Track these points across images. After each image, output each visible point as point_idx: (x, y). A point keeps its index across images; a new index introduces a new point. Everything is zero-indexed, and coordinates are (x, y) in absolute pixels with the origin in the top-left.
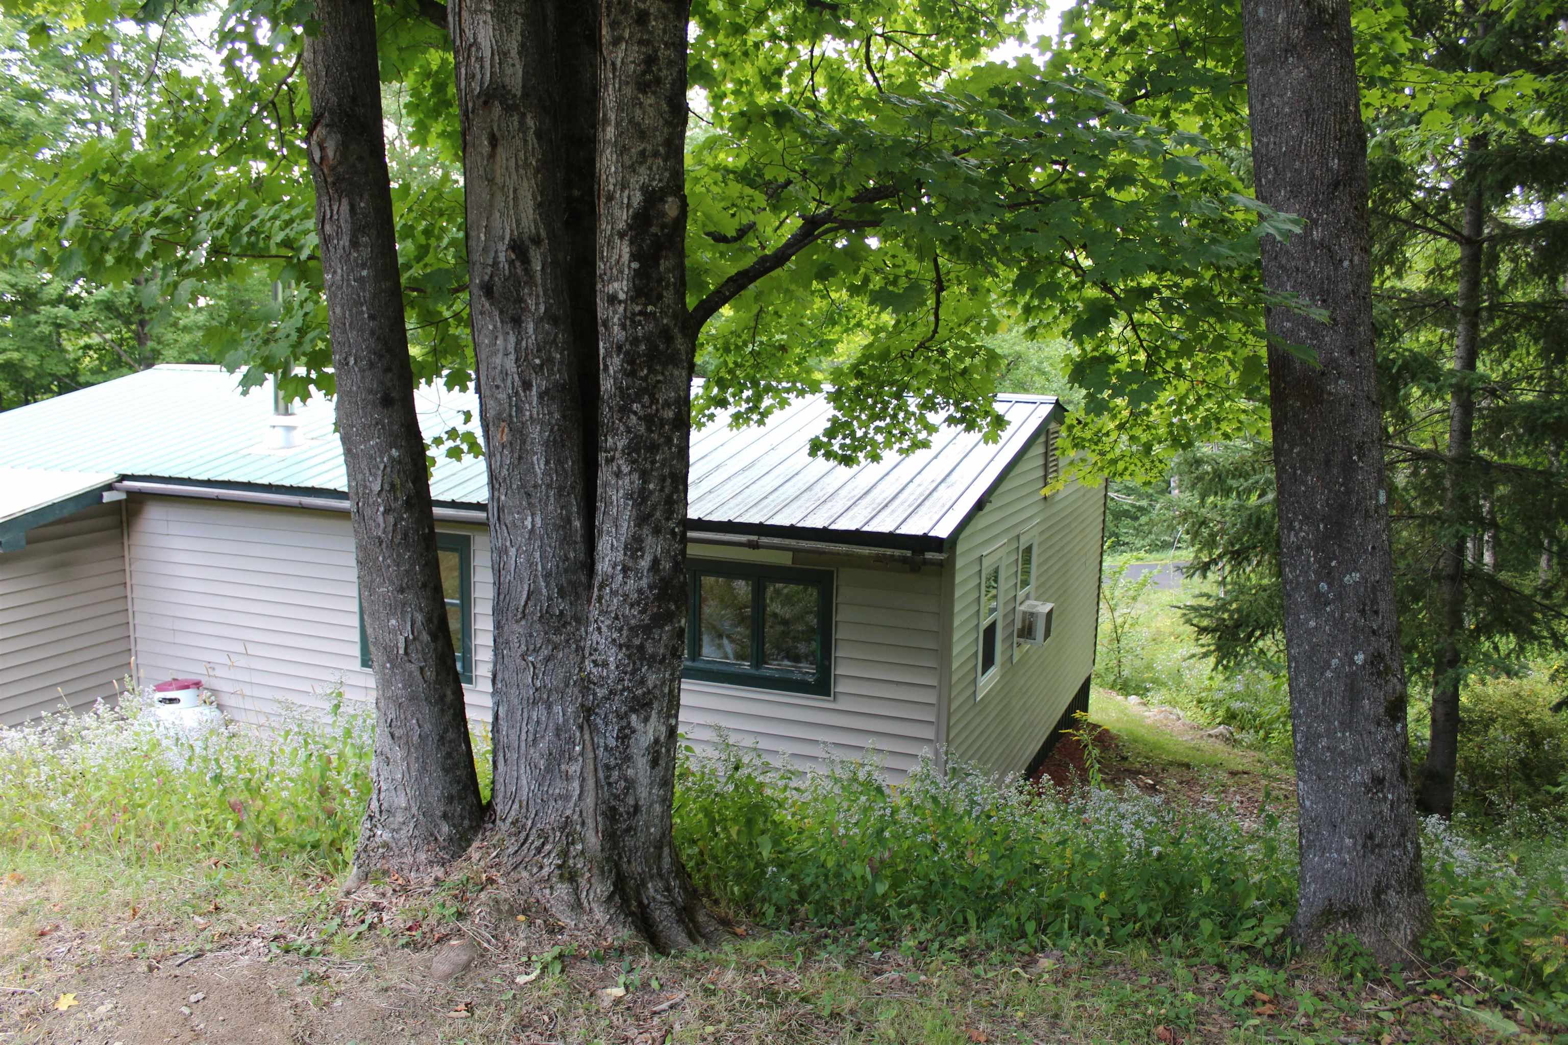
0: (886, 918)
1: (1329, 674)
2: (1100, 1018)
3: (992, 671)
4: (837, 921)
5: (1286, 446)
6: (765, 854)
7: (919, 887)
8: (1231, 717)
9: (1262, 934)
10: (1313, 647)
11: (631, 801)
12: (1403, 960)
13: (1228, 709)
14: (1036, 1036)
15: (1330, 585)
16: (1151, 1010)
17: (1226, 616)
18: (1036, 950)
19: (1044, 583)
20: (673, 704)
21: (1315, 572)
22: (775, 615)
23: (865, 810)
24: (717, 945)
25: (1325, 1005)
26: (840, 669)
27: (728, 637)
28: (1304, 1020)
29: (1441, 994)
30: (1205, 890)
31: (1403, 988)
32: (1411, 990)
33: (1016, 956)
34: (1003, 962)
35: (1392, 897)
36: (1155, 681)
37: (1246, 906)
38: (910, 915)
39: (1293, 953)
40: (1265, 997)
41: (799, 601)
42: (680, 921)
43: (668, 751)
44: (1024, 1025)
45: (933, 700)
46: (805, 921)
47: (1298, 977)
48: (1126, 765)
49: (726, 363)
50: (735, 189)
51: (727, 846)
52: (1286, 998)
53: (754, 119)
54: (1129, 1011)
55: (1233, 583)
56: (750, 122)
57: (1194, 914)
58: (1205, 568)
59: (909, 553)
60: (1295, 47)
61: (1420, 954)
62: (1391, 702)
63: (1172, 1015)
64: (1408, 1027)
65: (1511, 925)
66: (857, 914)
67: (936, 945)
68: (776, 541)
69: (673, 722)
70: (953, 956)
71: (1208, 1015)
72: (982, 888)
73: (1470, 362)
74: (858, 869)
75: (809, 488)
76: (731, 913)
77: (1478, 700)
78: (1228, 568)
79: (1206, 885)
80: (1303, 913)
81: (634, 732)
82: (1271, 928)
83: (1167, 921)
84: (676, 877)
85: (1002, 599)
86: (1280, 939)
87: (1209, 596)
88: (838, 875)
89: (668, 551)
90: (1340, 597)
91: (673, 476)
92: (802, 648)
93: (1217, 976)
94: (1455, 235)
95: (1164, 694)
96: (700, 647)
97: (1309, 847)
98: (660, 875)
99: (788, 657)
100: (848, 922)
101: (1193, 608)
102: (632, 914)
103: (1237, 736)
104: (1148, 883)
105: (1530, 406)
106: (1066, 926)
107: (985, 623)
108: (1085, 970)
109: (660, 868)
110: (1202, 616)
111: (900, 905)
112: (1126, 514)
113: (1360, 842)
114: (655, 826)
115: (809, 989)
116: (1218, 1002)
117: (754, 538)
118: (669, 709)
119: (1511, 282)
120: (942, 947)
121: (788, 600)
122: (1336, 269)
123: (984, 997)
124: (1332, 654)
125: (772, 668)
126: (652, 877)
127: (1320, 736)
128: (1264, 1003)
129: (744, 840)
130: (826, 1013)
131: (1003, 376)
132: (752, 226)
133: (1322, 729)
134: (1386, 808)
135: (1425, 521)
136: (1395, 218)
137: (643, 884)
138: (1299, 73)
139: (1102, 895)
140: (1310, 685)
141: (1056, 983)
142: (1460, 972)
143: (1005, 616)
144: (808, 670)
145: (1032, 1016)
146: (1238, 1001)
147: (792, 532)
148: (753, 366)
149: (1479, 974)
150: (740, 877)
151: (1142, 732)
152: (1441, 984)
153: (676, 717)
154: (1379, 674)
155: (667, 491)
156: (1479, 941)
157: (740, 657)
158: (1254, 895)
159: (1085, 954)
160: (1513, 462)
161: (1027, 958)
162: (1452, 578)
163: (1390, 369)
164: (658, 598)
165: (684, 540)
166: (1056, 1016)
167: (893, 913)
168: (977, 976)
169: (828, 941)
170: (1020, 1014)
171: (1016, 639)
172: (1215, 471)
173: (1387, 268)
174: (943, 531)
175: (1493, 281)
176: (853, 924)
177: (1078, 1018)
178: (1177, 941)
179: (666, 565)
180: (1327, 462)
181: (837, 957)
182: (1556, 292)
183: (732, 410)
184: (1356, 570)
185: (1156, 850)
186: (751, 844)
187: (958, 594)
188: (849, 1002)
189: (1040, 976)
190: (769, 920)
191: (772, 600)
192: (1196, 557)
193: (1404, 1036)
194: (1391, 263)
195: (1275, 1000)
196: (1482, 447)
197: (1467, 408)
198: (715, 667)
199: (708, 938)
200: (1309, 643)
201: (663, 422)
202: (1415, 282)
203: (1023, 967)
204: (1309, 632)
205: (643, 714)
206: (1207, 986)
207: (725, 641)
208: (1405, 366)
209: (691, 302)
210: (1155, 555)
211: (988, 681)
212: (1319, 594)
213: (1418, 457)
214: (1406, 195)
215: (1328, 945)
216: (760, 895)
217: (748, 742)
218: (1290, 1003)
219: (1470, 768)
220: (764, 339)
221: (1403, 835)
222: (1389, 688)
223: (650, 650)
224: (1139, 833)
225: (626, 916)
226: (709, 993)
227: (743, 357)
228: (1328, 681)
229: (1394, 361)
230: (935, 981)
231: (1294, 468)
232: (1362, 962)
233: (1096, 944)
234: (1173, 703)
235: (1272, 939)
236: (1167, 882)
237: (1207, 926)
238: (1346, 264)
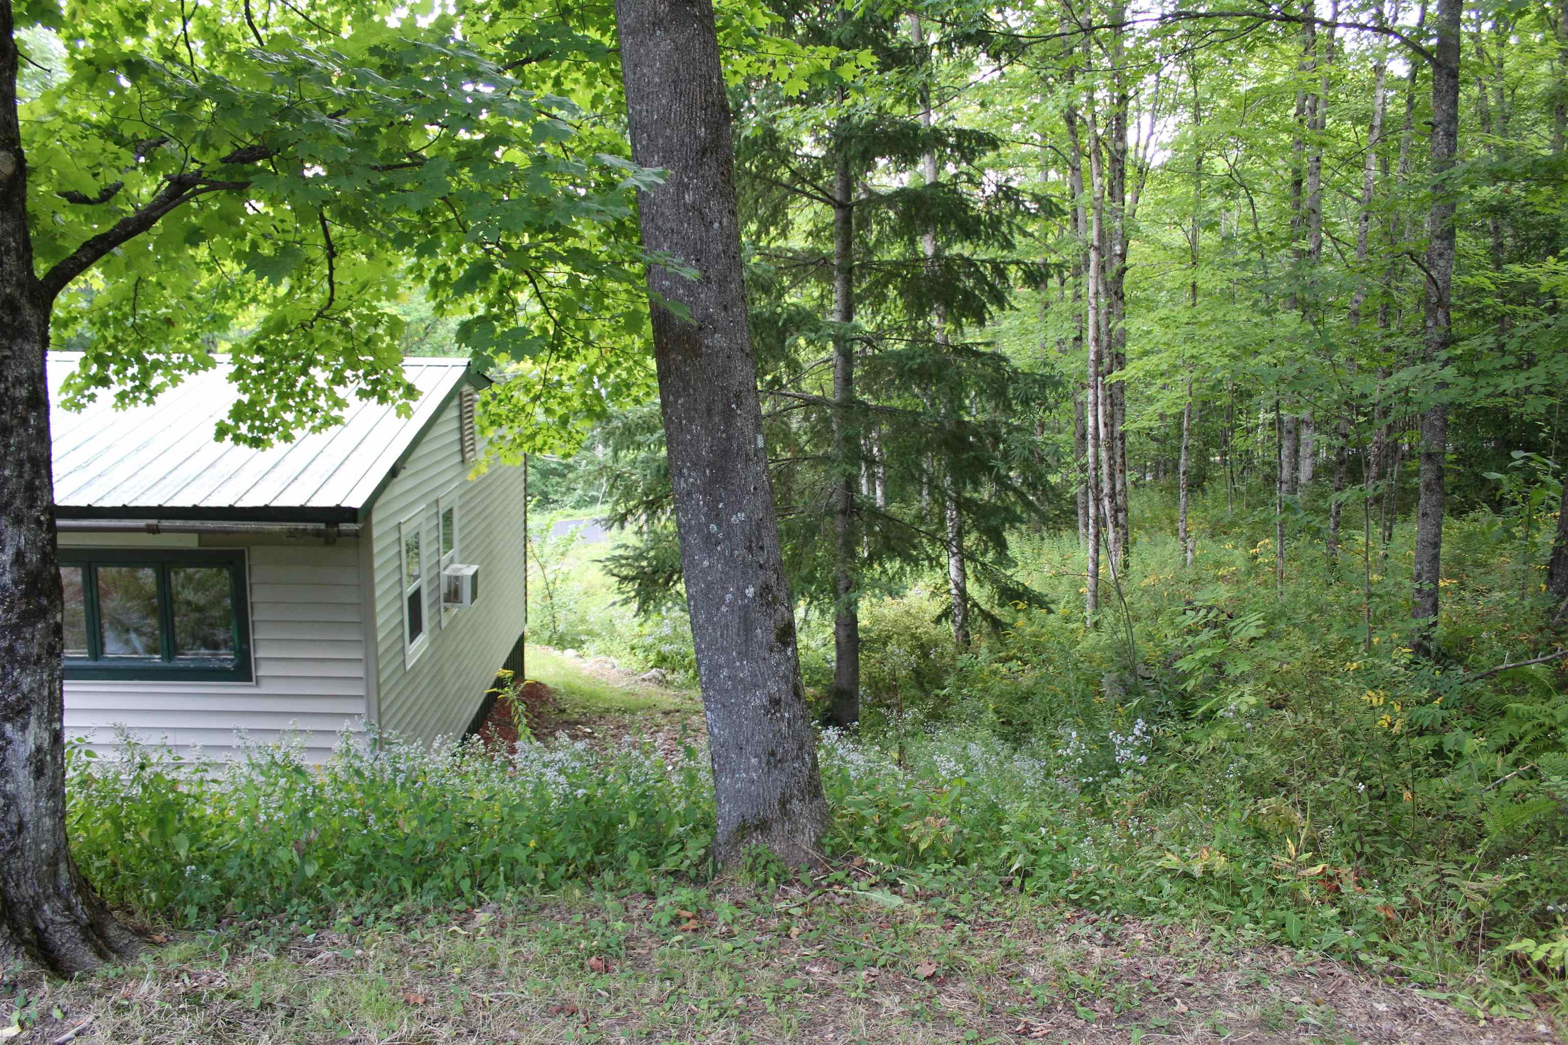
0: (318, 900)
1: (724, 609)
2: (535, 960)
3: (421, 638)
4: (267, 910)
5: (671, 398)
6: (183, 853)
7: (353, 862)
8: (662, 659)
9: (687, 857)
10: (709, 585)
11: (13, 819)
12: (809, 860)
13: (659, 653)
14: (474, 988)
15: (719, 526)
16: (584, 943)
17: (644, 563)
18: (473, 907)
19: (468, 546)
20: (56, 707)
21: (705, 515)
22: (189, 603)
23: (288, 792)
24: (133, 957)
25: (744, 912)
26: (261, 652)
27: (137, 631)
28: (724, 929)
29: (841, 884)
30: (632, 825)
31: (810, 885)
32: (817, 885)
33: (453, 915)
34: (439, 923)
35: (796, 805)
36: (590, 633)
37: (671, 834)
38: (343, 892)
39: (715, 870)
40: (689, 914)
41: (213, 585)
42: (86, 940)
43: (54, 758)
44: (462, 980)
45: (360, 673)
46: (233, 917)
47: (719, 891)
48: (565, 717)
49: (104, 338)
50: (96, 144)
51: (140, 851)
52: (707, 912)
53: (103, 68)
54: (562, 948)
55: (650, 532)
56: (98, 71)
57: (621, 849)
58: (623, 519)
59: (322, 526)
60: (661, 20)
61: (823, 852)
62: (782, 629)
63: (603, 945)
64: (814, 918)
65: (896, 814)
66: (288, 900)
67: (372, 917)
68: (178, 523)
69: (58, 726)
70: (388, 925)
71: (638, 939)
72: (416, 854)
73: (848, 314)
74: (284, 854)
75: (212, 465)
76: (148, 921)
77: (876, 620)
78: (644, 517)
79: (633, 820)
80: (723, 830)
81: (10, 742)
82: (694, 850)
83: (597, 859)
84: (79, 892)
85: (425, 565)
86: (703, 860)
87: (626, 547)
88: (264, 862)
89: (34, 543)
90: (728, 537)
91: (32, 460)
92: (221, 635)
93: (645, 902)
94: (828, 200)
95: (599, 644)
96: (103, 645)
97: (721, 771)
98: (58, 894)
99: (206, 645)
100: (279, 910)
101: (614, 559)
102: (25, 942)
103: (669, 677)
104: (577, 827)
105: (898, 354)
106: (502, 877)
107: (410, 590)
108: (520, 918)
109: (56, 887)
110: (622, 566)
111: (333, 883)
112: (554, 472)
113: (764, 760)
114: (46, 841)
115: (237, 984)
116: (647, 925)
117: (153, 522)
118: (51, 713)
119: (879, 242)
120: (377, 918)
121: (201, 586)
122: (707, 231)
123: (422, 961)
124: (725, 590)
125: (187, 659)
126: (47, 898)
127: (721, 667)
128: (688, 919)
129: (157, 842)
130: (255, 1005)
131: (421, 340)
132: (118, 186)
133: (722, 660)
134: (784, 726)
135: (817, 461)
136: (777, 182)
137: (38, 906)
138: (666, 46)
139: (532, 844)
140: (709, 620)
141: (493, 934)
142: (857, 862)
143: (430, 582)
144: (227, 656)
145: (470, 970)
146: (664, 923)
147: (196, 512)
148: (136, 341)
149: (872, 860)
150: (156, 882)
151: (579, 682)
152: (840, 875)
153: (61, 720)
154: (768, 604)
155: (26, 476)
156: (869, 831)
157: (153, 650)
158: (677, 823)
159: (520, 902)
160: (886, 404)
161: (464, 915)
162: (843, 512)
163: (776, 322)
164: (26, 594)
165: (53, 529)
166: (494, 966)
167: (326, 893)
168: (414, 941)
169: (256, 933)
170: (457, 970)
171: (443, 604)
172: (624, 425)
173: (772, 228)
174: (357, 501)
175: (863, 242)
176: (284, 911)
177: (513, 964)
178: (608, 876)
179: (33, 558)
180: (709, 411)
181: (267, 948)
182: (915, 252)
183: (116, 388)
184: (741, 510)
185: (580, 792)
186: (166, 844)
187: (377, 563)
188: (280, 989)
189: (478, 930)
190: (192, 922)
191: (183, 587)
192: (614, 509)
193: (810, 926)
194: (775, 223)
195: (696, 917)
196: (863, 393)
197: (847, 357)
198: (122, 664)
199: (120, 953)
200: (705, 581)
201: (14, 402)
202: (798, 242)
203: (461, 925)
204: (702, 571)
205: (20, 722)
206: (635, 914)
207: (133, 636)
208: (790, 319)
209: (41, 268)
210: (584, 511)
211: (418, 648)
212: (710, 535)
213: (810, 403)
214: (785, 162)
215: (745, 858)
216: (180, 896)
217: (156, 739)
218: (712, 915)
219: (874, 683)
220: (148, 312)
221: (800, 749)
222: (778, 616)
223: (21, 650)
224: (562, 779)
225: (18, 945)
226: (120, 1009)
227: (124, 331)
228: (723, 615)
229: (780, 315)
230: (372, 953)
231: (679, 418)
232: (773, 868)
233: (532, 892)
234: (608, 652)
235: (695, 860)
236: (596, 823)
237: (634, 858)
238: (716, 225)
